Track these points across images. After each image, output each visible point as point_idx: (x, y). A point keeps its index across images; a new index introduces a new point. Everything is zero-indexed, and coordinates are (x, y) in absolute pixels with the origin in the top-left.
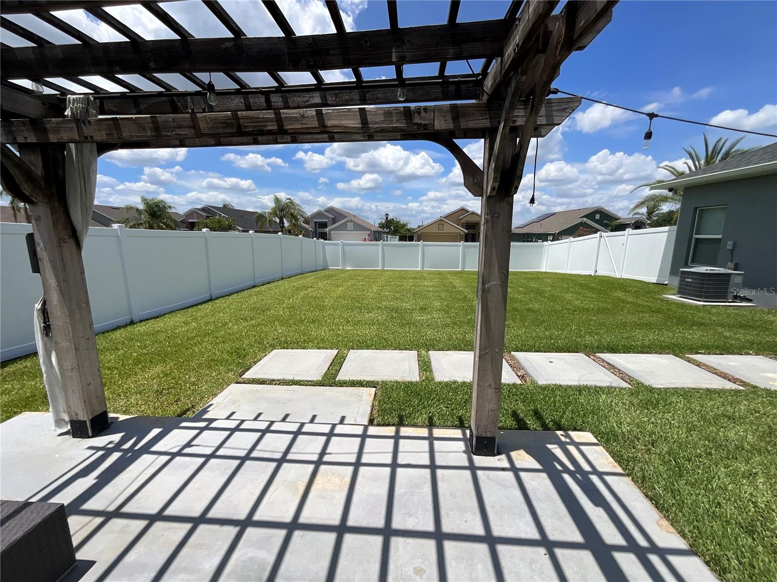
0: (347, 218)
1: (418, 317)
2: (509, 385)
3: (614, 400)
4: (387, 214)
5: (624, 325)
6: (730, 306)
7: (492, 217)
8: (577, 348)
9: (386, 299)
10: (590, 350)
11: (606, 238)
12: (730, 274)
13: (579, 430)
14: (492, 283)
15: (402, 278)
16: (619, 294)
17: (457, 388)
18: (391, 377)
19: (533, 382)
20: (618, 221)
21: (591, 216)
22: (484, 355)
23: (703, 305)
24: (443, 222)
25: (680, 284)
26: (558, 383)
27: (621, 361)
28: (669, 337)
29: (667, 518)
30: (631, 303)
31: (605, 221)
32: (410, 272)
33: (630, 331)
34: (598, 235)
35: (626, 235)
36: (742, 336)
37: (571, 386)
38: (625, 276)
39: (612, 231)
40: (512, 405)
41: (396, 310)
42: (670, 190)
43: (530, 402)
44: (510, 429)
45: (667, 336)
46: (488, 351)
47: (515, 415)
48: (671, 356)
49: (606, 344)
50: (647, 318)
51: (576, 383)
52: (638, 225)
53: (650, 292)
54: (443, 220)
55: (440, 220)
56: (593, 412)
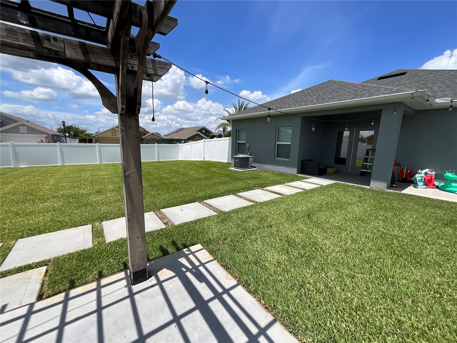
0: (18, 123)
1: (94, 198)
2: (158, 230)
3: (211, 223)
4: (63, 122)
5: (215, 184)
6: (250, 170)
7: (125, 128)
8: (195, 200)
9: (63, 188)
10: (200, 200)
11: (207, 142)
12: (249, 157)
13: (195, 245)
14: (130, 171)
15: (81, 171)
16: (213, 169)
17: (122, 243)
18: (64, 252)
19: (173, 225)
20: (212, 134)
21: (201, 130)
22: (131, 218)
23: (242, 171)
24: (115, 131)
25: (234, 163)
26: (185, 222)
27: (214, 202)
28: (231, 187)
29: (230, 273)
30: (218, 173)
31: (207, 134)
32: (89, 166)
33: (217, 187)
34: (203, 140)
35: (214, 140)
36: (253, 182)
37: (191, 221)
38: (216, 160)
39: (210, 138)
40: (160, 243)
41: (73, 196)
42: (228, 121)
43: (170, 237)
44: (158, 258)
45: (230, 187)
46: (133, 215)
47: (161, 248)
48: (232, 195)
49: (207, 195)
50: (224, 179)
51: (194, 219)
52: (220, 136)
53: (225, 167)
54: (115, 129)
55: (113, 129)
56: (201, 232)
